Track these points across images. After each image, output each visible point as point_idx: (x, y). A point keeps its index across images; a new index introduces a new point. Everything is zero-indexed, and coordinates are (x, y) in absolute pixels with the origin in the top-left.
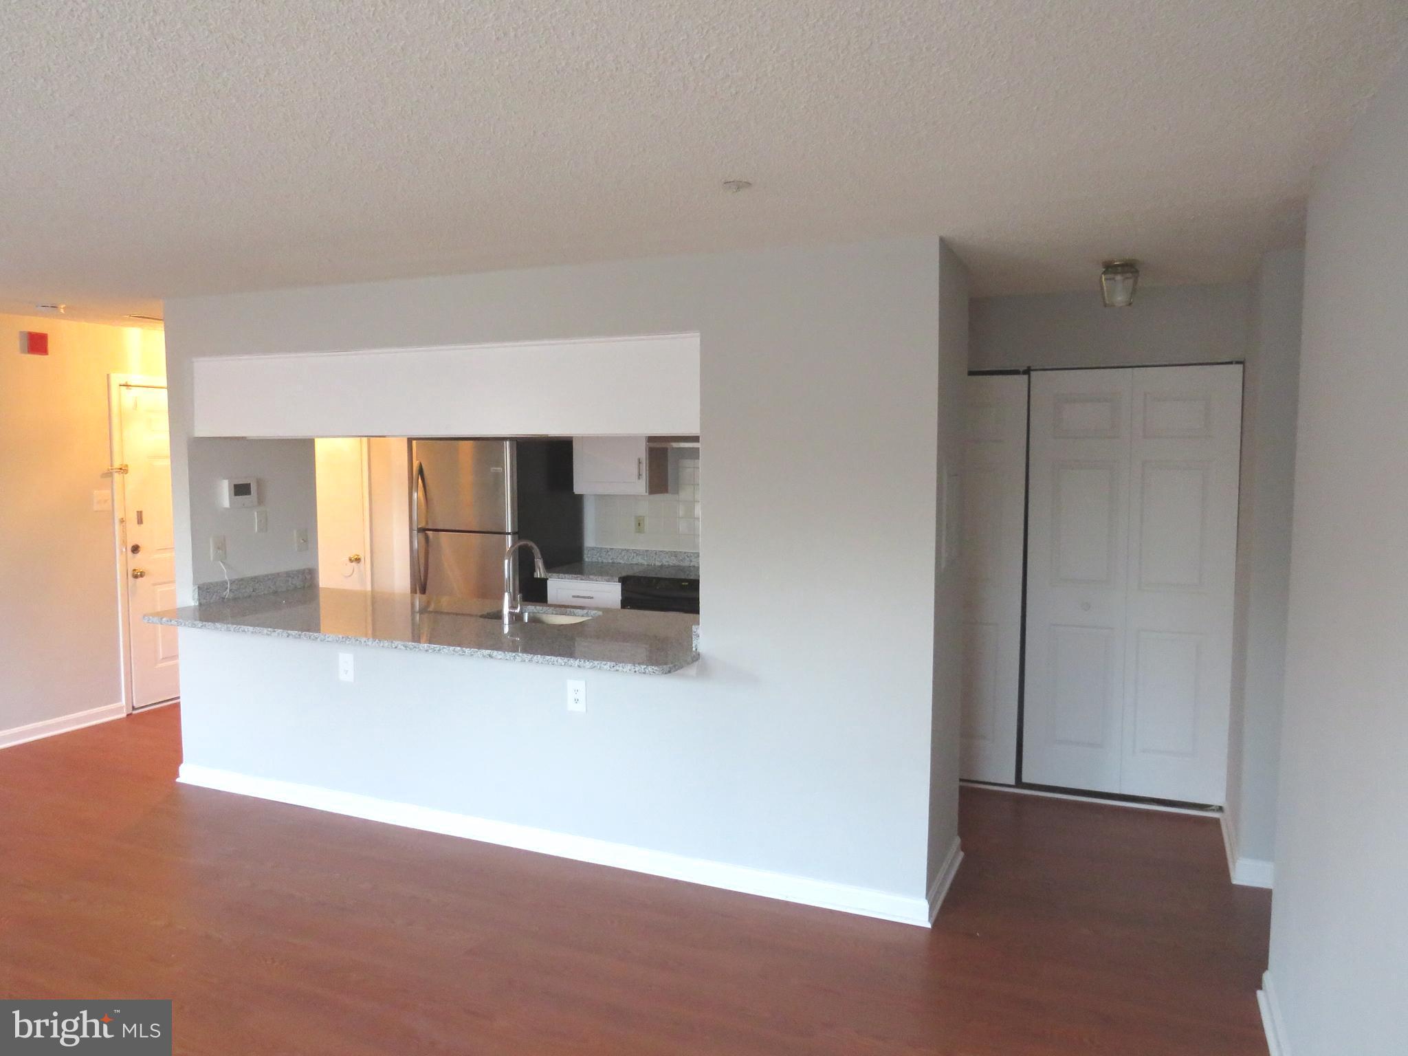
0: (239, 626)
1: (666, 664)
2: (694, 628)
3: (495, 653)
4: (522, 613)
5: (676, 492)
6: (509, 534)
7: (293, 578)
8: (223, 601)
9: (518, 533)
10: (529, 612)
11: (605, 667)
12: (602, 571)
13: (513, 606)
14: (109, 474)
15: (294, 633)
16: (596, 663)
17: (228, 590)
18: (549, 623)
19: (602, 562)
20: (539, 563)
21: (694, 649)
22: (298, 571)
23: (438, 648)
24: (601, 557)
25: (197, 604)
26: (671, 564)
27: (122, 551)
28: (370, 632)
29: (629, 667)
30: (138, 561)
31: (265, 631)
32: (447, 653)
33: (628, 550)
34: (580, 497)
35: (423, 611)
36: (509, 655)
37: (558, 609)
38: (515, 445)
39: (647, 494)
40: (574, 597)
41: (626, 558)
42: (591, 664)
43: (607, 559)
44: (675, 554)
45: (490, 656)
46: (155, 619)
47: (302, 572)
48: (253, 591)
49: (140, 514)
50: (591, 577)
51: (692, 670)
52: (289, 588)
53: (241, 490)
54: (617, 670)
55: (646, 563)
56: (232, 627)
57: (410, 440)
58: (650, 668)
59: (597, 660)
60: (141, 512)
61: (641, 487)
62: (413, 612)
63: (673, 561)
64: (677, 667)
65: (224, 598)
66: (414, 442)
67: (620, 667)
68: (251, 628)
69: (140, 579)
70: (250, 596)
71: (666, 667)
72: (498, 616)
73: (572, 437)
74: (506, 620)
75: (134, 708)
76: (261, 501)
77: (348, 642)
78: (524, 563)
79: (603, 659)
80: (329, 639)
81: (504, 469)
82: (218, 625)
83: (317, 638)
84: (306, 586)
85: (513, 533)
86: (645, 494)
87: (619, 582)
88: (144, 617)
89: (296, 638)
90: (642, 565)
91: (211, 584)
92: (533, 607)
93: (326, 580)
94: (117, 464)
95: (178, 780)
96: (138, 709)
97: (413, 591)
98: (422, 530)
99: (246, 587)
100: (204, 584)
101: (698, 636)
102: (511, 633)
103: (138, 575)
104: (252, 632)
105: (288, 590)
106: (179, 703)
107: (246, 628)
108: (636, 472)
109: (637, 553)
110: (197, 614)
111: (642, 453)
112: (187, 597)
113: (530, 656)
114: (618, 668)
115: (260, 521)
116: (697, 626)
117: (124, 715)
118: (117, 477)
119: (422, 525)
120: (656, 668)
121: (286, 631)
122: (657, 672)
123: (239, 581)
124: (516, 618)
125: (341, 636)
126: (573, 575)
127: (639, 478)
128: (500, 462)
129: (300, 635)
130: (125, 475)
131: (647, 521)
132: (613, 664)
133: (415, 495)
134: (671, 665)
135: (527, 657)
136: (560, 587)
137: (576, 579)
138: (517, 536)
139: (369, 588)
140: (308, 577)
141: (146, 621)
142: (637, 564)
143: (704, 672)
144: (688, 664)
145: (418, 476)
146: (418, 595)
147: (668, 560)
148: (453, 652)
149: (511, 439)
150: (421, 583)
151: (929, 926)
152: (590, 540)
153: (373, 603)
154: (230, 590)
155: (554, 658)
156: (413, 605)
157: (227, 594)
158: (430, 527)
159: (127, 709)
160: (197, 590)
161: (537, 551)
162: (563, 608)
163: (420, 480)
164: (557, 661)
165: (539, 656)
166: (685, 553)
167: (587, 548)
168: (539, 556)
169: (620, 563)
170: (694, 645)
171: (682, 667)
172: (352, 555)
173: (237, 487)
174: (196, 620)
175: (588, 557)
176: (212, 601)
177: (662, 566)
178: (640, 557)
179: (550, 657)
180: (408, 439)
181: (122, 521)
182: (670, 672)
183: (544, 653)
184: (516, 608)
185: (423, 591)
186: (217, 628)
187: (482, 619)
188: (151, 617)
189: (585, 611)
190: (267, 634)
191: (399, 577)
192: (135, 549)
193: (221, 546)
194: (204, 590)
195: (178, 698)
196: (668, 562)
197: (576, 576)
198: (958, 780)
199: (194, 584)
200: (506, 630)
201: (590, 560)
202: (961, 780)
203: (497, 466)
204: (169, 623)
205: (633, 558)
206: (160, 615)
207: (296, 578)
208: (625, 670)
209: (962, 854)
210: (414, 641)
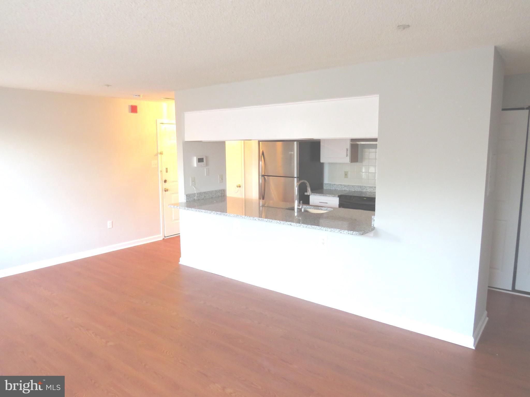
0: (200, 210)
1: (361, 231)
2: (373, 217)
3: (292, 224)
4: (302, 208)
5: (362, 162)
6: (295, 177)
7: (218, 193)
8: (194, 200)
9: (299, 178)
10: (304, 208)
11: (336, 231)
12: (331, 193)
13: (299, 206)
14: (157, 155)
15: (219, 213)
16: (332, 229)
17: (196, 196)
18: (312, 212)
19: (331, 189)
20: (309, 189)
21: (372, 226)
22: (220, 190)
23: (271, 221)
24: (330, 187)
25: (186, 201)
26: (359, 191)
27: (161, 182)
28: (244, 213)
29: (346, 231)
30: (167, 186)
31: (209, 212)
32: (274, 223)
33: (341, 185)
34: (323, 164)
35: (263, 206)
36: (298, 224)
37: (315, 207)
38: (299, 143)
39: (350, 163)
40: (320, 202)
41: (340, 188)
42: (331, 229)
43: (333, 188)
44: (361, 187)
45: (290, 224)
46: (172, 206)
47: (221, 190)
48: (204, 197)
49: (167, 169)
50: (327, 195)
51: (371, 234)
52: (216, 196)
53: (200, 160)
54: (341, 233)
55: (348, 190)
56: (198, 210)
57: (259, 141)
58: (355, 233)
59: (333, 228)
60: (167, 168)
61: (348, 160)
62: (259, 207)
63: (359, 190)
64: (366, 232)
65: (194, 199)
66: (261, 142)
67: (342, 231)
68: (204, 211)
69: (167, 192)
70: (203, 199)
71: (361, 233)
72: (293, 209)
73: (320, 139)
74: (296, 210)
75: (165, 237)
76: (207, 164)
77: (238, 217)
78: (302, 189)
79: (335, 228)
80: (231, 216)
81: (294, 153)
82: (193, 209)
83: (227, 215)
84: (222, 196)
85: (297, 177)
86: (349, 163)
87: (338, 197)
88: (168, 205)
89: (219, 215)
90: (347, 191)
91: (190, 194)
92: (306, 206)
93: (229, 193)
94: (159, 152)
95: (179, 263)
96: (166, 237)
97: (260, 199)
98: (263, 176)
99: (202, 195)
100: (188, 194)
101: (374, 220)
102: (297, 215)
103: (166, 190)
104: (204, 212)
105: (216, 197)
106: (180, 235)
107: (202, 210)
108: (345, 154)
109: (345, 186)
110: (186, 205)
111: (348, 146)
112: (182, 199)
113: (306, 225)
114: (341, 232)
115: (207, 172)
116: (374, 216)
117: (161, 239)
118: (159, 156)
119: (263, 174)
120: (357, 233)
121: (216, 212)
122: (357, 234)
123: (200, 193)
124: (300, 210)
125: (235, 215)
126: (320, 194)
127: (347, 156)
128: (292, 150)
129: (221, 214)
130: (162, 155)
131: (349, 173)
132: (339, 230)
133: (261, 163)
134: (363, 232)
135: (305, 225)
136: (315, 199)
137: (321, 195)
138: (298, 179)
139: (244, 197)
140: (223, 192)
141: (169, 207)
142: (345, 190)
143: (377, 235)
144: (370, 231)
145: (262, 155)
146: (261, 200)
147: (357, 188)
148: (276, 222)
149: (297, 141)
150: (262, 195)
151: (474, 348)
152: (326, 181)
153: (245, 203)
154: (197, 197)
155: (316, 227)
156: (259, 203)
157: (196, 198)
158: (266, 175)
159: (163, 237)
160: (186, 196)
161: (308, 185)
162: (317, 207)
163: (263, 157)
164: (317, 228)
165: (310, 225)
166: (364, 186)
167: (325, 184)
168: (309, 186)
169: (338, 190)
170: (372, 224)
171: (367, 233)
172: (238, 184)
173: (199, 159)
174: (185, 207)
175: (325, 187)
176: (191, 200)
177: (355, 192)
178: (346, 187)
179: (314, 226)
180: (258, 141)
181: (161, 171)
182: (363, 234)
183: (312, 225)
184: (300, 206)
185: (263, 198)
186: (192, 210)
187: (286, 210)
188: (171, 206)
189: (326, 208)
190: (210, 213)
191: (254, 194)
192: (165, 181)
193: (194, 181)
194: (188, 196)
195: (179, 234)
196: (357, 190)
197: (321, 194)
198: (487, 286)
199: (185, 194)
200: (296, 214)
201: (326, 188)
202: (489, 287)
203: (292, 151)
204: (177, 208)
205: (343, 187)
206: (174, 205)
207: (219, 192)
208: (344, 233)
209: (487, 319)
210: (260, 217)
